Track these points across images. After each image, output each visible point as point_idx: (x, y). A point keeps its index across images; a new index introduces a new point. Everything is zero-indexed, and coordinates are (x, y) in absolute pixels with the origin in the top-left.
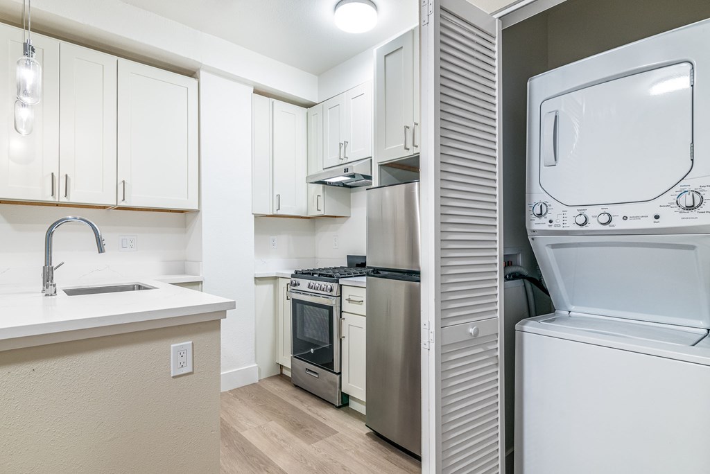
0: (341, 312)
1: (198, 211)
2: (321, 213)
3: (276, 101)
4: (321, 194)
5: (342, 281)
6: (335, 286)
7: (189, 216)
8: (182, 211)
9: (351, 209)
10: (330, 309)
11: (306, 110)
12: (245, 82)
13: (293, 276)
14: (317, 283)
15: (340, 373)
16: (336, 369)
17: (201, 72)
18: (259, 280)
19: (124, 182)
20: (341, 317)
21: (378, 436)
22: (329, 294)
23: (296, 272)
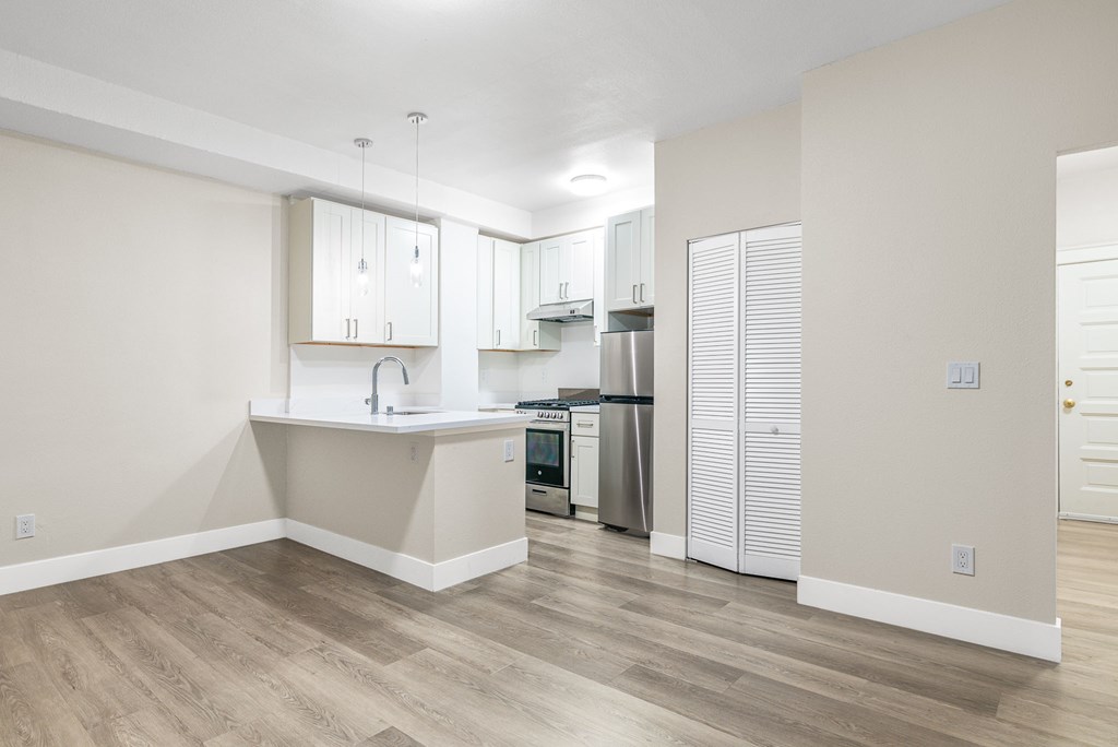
0: (570, 435)
1: (436, 347)
2: (537, 348)
3: (497, 240)
4: (537, 329)
5: (571, 409)
6: (566, 413)
7: (418, 351)
8: (413, 347)
9: (563, 344)
10: (561, 433)
11: (519, 245)
12: (472, 225)
13: (516, 407)
14: (546, 412)
15: (569, 488)
16: (566, 485)
17: (442, 220)
19: (390, 324)
20: (570, 440)
21: (609, 527)
22: (560, 420)
23: (520, 404)
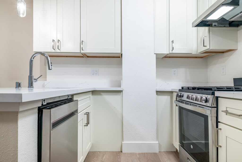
0: (217, 122)
2: (207, 48)
4: (207, 35)
5: (219, 94)
6: (210, 97)
9: (238, 43)
10: (205, 117)
13: (180, 90)
14: (194, 95)
18: (159, 93)
20: (217, 127)
22: (205, 104)
